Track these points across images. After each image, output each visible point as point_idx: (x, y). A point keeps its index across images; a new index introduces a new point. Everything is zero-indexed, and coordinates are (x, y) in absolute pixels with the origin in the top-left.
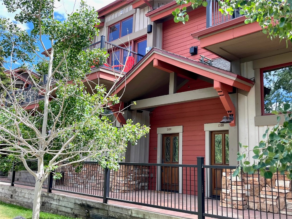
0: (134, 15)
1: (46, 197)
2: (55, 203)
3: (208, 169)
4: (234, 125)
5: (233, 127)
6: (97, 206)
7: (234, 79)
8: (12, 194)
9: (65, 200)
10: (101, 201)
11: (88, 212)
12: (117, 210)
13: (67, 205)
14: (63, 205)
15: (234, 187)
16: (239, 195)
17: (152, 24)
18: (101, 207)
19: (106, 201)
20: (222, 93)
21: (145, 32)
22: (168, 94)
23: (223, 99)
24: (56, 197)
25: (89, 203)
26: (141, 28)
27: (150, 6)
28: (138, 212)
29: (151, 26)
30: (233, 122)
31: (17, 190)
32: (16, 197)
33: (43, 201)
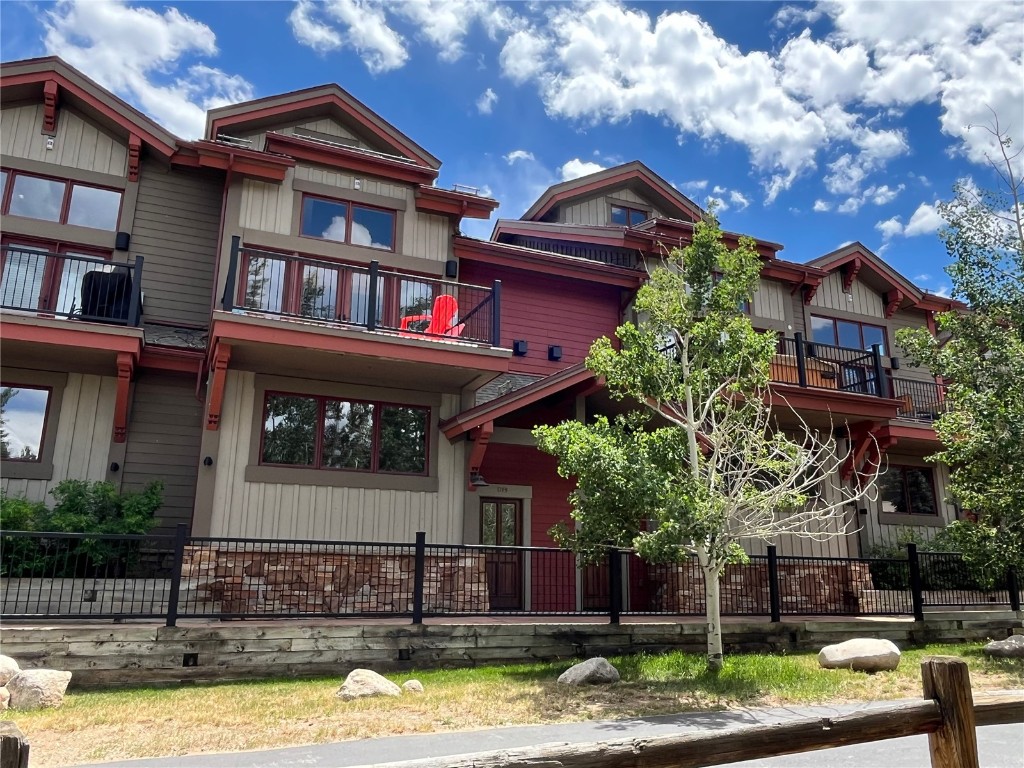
1: (409, 635)
11: (580, 646)
13: (508, 643)
24: (457, 633)
26: (422, 254)
31: (225, 634)
32: (222, 658)
33: (403, 646)
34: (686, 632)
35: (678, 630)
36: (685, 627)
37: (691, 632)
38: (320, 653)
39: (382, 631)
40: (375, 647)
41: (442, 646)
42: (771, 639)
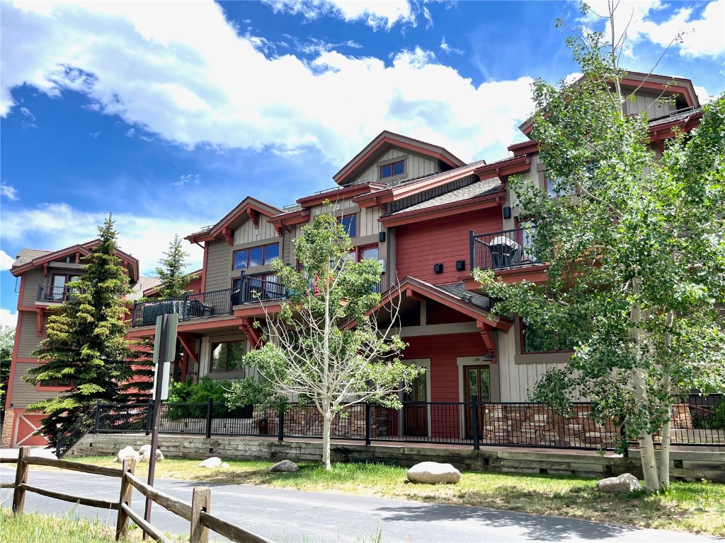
0: (358, 215)
1: (276, 446)
2: (294, 451)
3: (463, 405)
4: (495, 362)
5: (494, 365)
6: (358, 449)
7: (498, 321)
8: (211, 447)
9: (310, 446)
10: (363, 443)
11: (347, 456)
12: (385, 450)
13: (313, 452)
14: (307, 452)
15: (496, 424)
16: (501, 431)
17: (386, 231)
18: (364, 449)
19: (368, 442)
20: (484, 332)
21: (377, 240)
22: (419, 325)
23: (485, 337)
24: (293, 446)
25: (346, 447)
26: (370, 233)
27: (382, 209)
28: (411, 449)
29: (384, 233)
30: (494, 359)
31: (220, 442)
32: (219, 451)
33: (273, 451)
34: (406, 453)
35: (402, 451)
36: (406, 450)
37: (409, 453)
38: (246, 451)
39: (266, 443)
40: (264, 450)
41: (287, 452)
42: (467, 462)
